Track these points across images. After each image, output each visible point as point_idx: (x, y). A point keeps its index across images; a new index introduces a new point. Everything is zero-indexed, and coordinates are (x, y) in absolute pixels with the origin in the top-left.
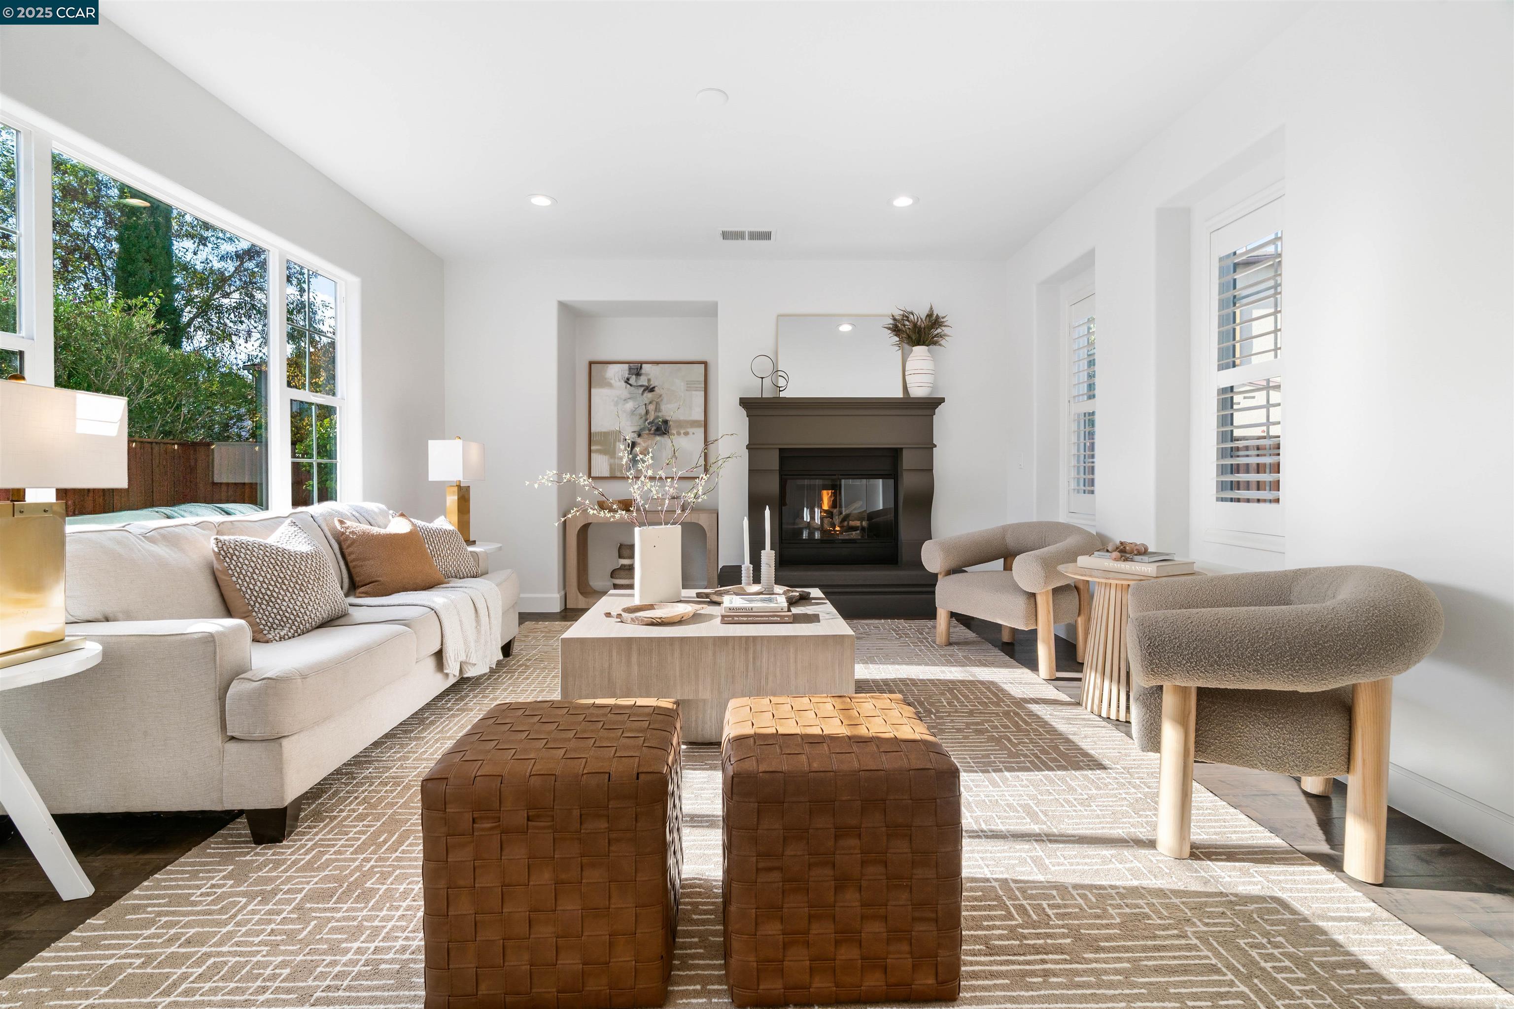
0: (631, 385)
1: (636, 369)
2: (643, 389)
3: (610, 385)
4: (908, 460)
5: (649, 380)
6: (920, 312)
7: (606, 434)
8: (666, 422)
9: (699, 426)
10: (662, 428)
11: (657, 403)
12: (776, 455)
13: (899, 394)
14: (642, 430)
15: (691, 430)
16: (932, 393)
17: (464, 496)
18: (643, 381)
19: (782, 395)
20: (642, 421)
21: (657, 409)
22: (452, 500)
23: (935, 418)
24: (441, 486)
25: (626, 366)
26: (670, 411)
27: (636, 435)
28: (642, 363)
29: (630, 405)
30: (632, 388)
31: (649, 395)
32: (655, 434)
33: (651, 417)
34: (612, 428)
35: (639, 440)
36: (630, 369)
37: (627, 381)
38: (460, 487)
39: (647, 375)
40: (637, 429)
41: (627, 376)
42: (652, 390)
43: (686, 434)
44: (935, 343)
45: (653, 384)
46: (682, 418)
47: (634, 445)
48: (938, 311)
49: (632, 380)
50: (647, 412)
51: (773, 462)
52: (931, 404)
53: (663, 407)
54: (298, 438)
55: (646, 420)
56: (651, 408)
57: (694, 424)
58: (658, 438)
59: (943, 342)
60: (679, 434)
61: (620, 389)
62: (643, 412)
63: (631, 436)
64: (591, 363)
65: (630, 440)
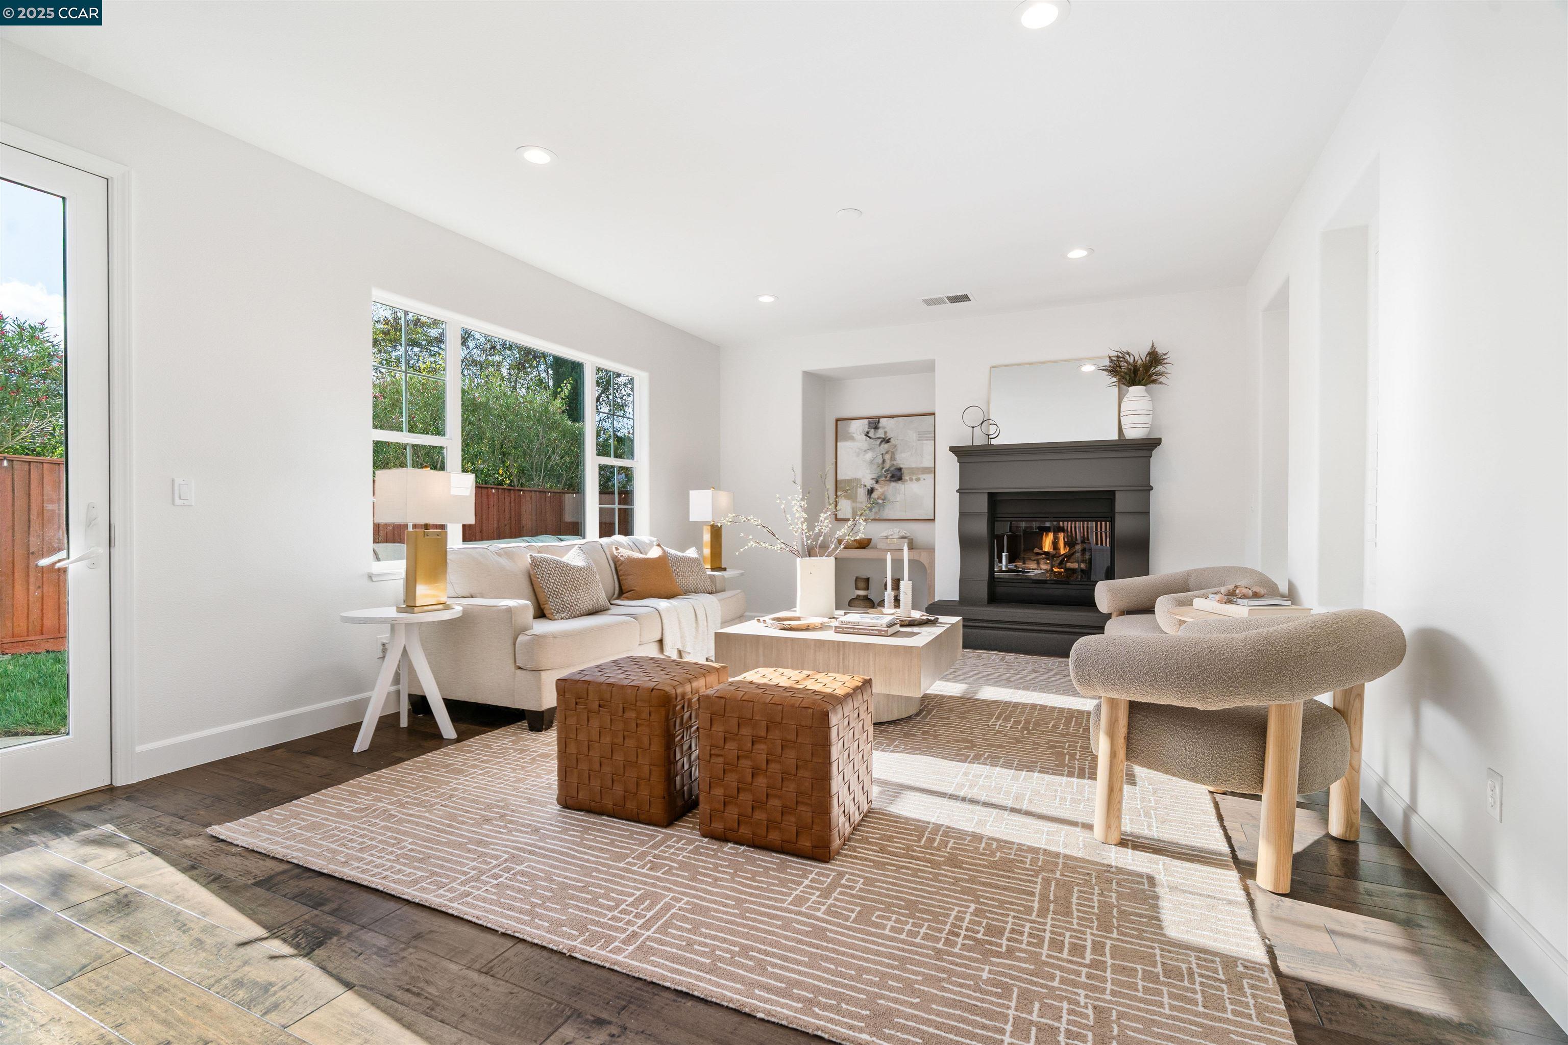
0: (870, 437)
1: (874, 423)
2: (880, 440)
3: (852, 439)
4: (1121, 503)
5: (885, 433)
6: (1139, 352)
7: (849, 482)
8: (900, 469)
9: (929, 473)
10: (897, 475)
11: (893, 453)
12: (986, 497)
13: (1116, 438)
14: (879, 477)
15: (922, 476)
16: (1149, 433)
17: (716, 532)
18: (880, 433)
19: (994, 442)
20: (879, 469)
21: (893, 458)
22: (707, 537)
23: (1152, 460)
24: (698, 525)
25: (866, 421)
26: (905, 460)
27: (874, 482)
28: (879, 418)
29: (869, 455)
30: (872, 440)
31: (885, 446)
32: (890, 481)
33: (887, 466)
34: (854, 476)
35: (876, 486)
36: (869, 423)
37: (867, 435)
38: (712, 526)
39: (884, 428)
40: (875, 476)
41: (867, 429)
42: (888, 441)
43: (918, 480)
44: (1154, 382)
45: (889, 436)
46: (914, 465)
47: (871, 491)
48: (1160, 350)
49: (872, 431)
50: (884, 461)
51: (982, 505)
52: (1149, 445)
53: (898, 456)
54: (605, 489)
55: (883, 468)
56: (887, 457)
57: (926, 470)
58: (893, 484)
59: (1162, 379)
60: (911, 480)
61: (861, 441)
62: (880, 461)
63: (870, 483)
64: (837, 420)
65: (869, 487)
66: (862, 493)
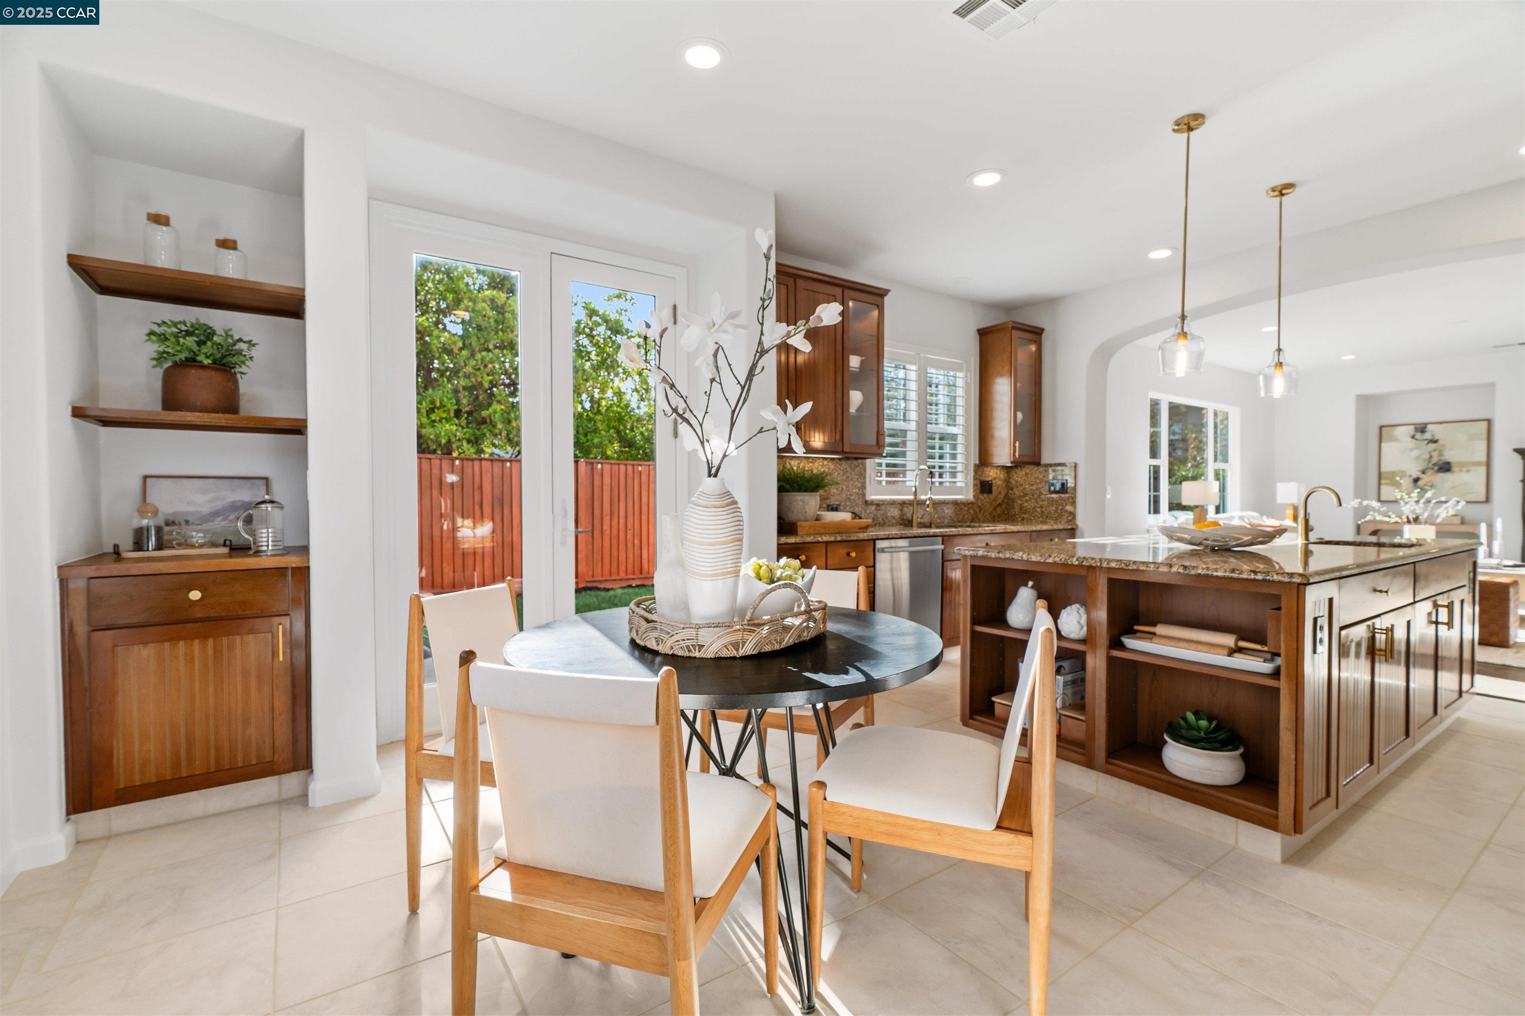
0: (1416, 439)
1: (1422, 429)
2: (1427, 442)
3: (1396, 440)
5: (1433, 435)
7: (1393, 474)
8: (1448, 463)
9: (1482, 466)
10: (1445, 468)
11: (1441, 451)
14: (1426, 469)
15: (1473, 469)
18: (1427, 436)
20: (1426, 463)
21: (1441, 455)
22: (1289, 512)
25: (1412, 427)
26: (1454, 456)
27: (1420, 473)
28: (1426, 424)
29: (1415, 453)
30: (1417, 442)
31: (1433, 446)
32: (1438, 472)
33: (1435, 461)
34: (1399, 469)
35: (1422, 476)
36: (1416, 428)
37: (1413, 437)
38: (1294, 506)
39: (1431, 432)
40: (1421, 468)
41: (1413, 433)
42: (1436, 442)
43: (1469, 471)
45: (1437, 438)
46: (1463, 460)
47: (1416, 480)
49: (1418, 436)
50: (1431, 457)
53: (1446, 453)
55: (1430, 462)
56: (1435, 454)
57: (1477, 464)
58: (1441, 475)
60: (1461, 471)
61: (1406, 443)
62: (1427, 456)
63: (1415, 474)
64: (1381, 427)
65: (1415, 476)
66: (1406, 482)
